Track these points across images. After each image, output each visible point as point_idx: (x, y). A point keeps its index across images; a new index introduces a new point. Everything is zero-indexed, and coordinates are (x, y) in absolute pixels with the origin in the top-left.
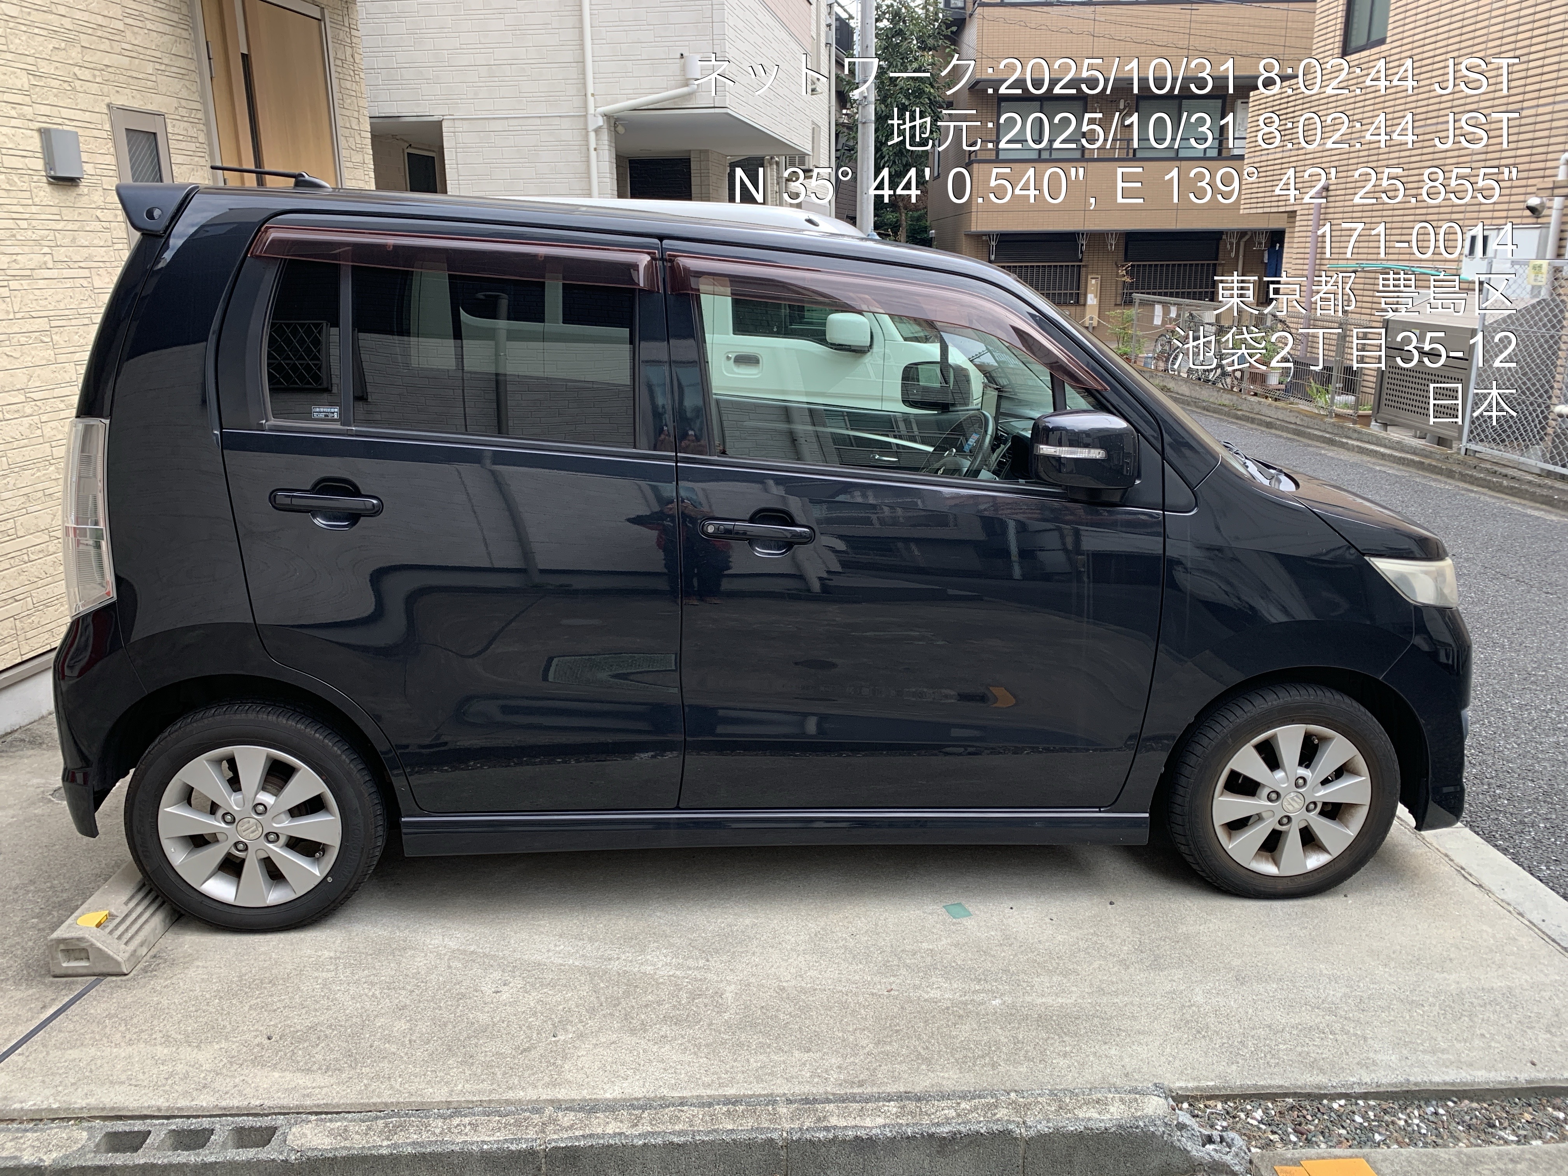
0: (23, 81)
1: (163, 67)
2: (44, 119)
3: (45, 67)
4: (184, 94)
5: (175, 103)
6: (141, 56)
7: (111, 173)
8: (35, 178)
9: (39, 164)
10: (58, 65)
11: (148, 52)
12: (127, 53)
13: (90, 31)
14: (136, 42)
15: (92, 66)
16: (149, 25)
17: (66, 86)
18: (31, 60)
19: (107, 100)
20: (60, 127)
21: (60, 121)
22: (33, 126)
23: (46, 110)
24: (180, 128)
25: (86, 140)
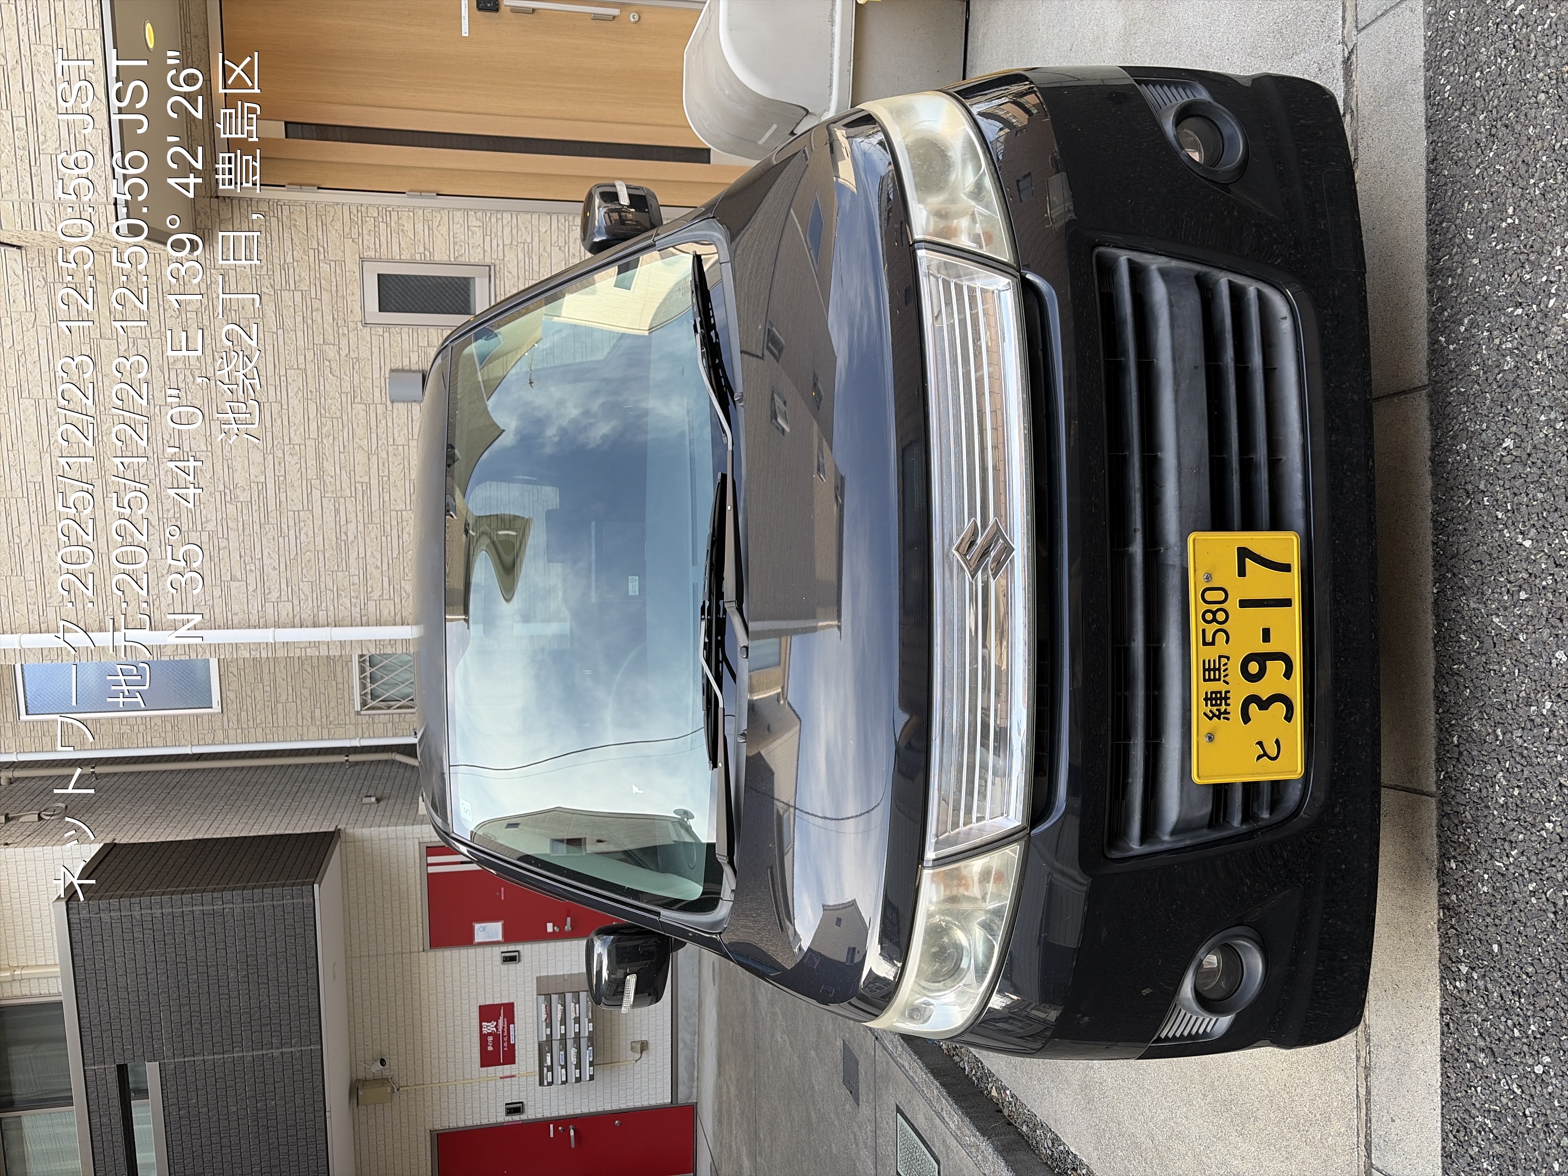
1: (321, 249)
2: (383, 395)
3: (347, 386)
4: (338, 225)
5: (348, 240)
6: (318, 275)
7: (415, 335)
9: (416, 407)
10: (342, 372)
11: (312, 265)
12: (318, 292)
13: (310, 332)
14: (307, 278)
15: (336, 336)
16: (289, 259)
17: (356, 367)
18: (344, 399)
19: (359, 324)
20: (387, 380)
21: (383, 380)
22: (390, 408)
23: (377, 391)
24: (369, 240)
25: (393, 360)
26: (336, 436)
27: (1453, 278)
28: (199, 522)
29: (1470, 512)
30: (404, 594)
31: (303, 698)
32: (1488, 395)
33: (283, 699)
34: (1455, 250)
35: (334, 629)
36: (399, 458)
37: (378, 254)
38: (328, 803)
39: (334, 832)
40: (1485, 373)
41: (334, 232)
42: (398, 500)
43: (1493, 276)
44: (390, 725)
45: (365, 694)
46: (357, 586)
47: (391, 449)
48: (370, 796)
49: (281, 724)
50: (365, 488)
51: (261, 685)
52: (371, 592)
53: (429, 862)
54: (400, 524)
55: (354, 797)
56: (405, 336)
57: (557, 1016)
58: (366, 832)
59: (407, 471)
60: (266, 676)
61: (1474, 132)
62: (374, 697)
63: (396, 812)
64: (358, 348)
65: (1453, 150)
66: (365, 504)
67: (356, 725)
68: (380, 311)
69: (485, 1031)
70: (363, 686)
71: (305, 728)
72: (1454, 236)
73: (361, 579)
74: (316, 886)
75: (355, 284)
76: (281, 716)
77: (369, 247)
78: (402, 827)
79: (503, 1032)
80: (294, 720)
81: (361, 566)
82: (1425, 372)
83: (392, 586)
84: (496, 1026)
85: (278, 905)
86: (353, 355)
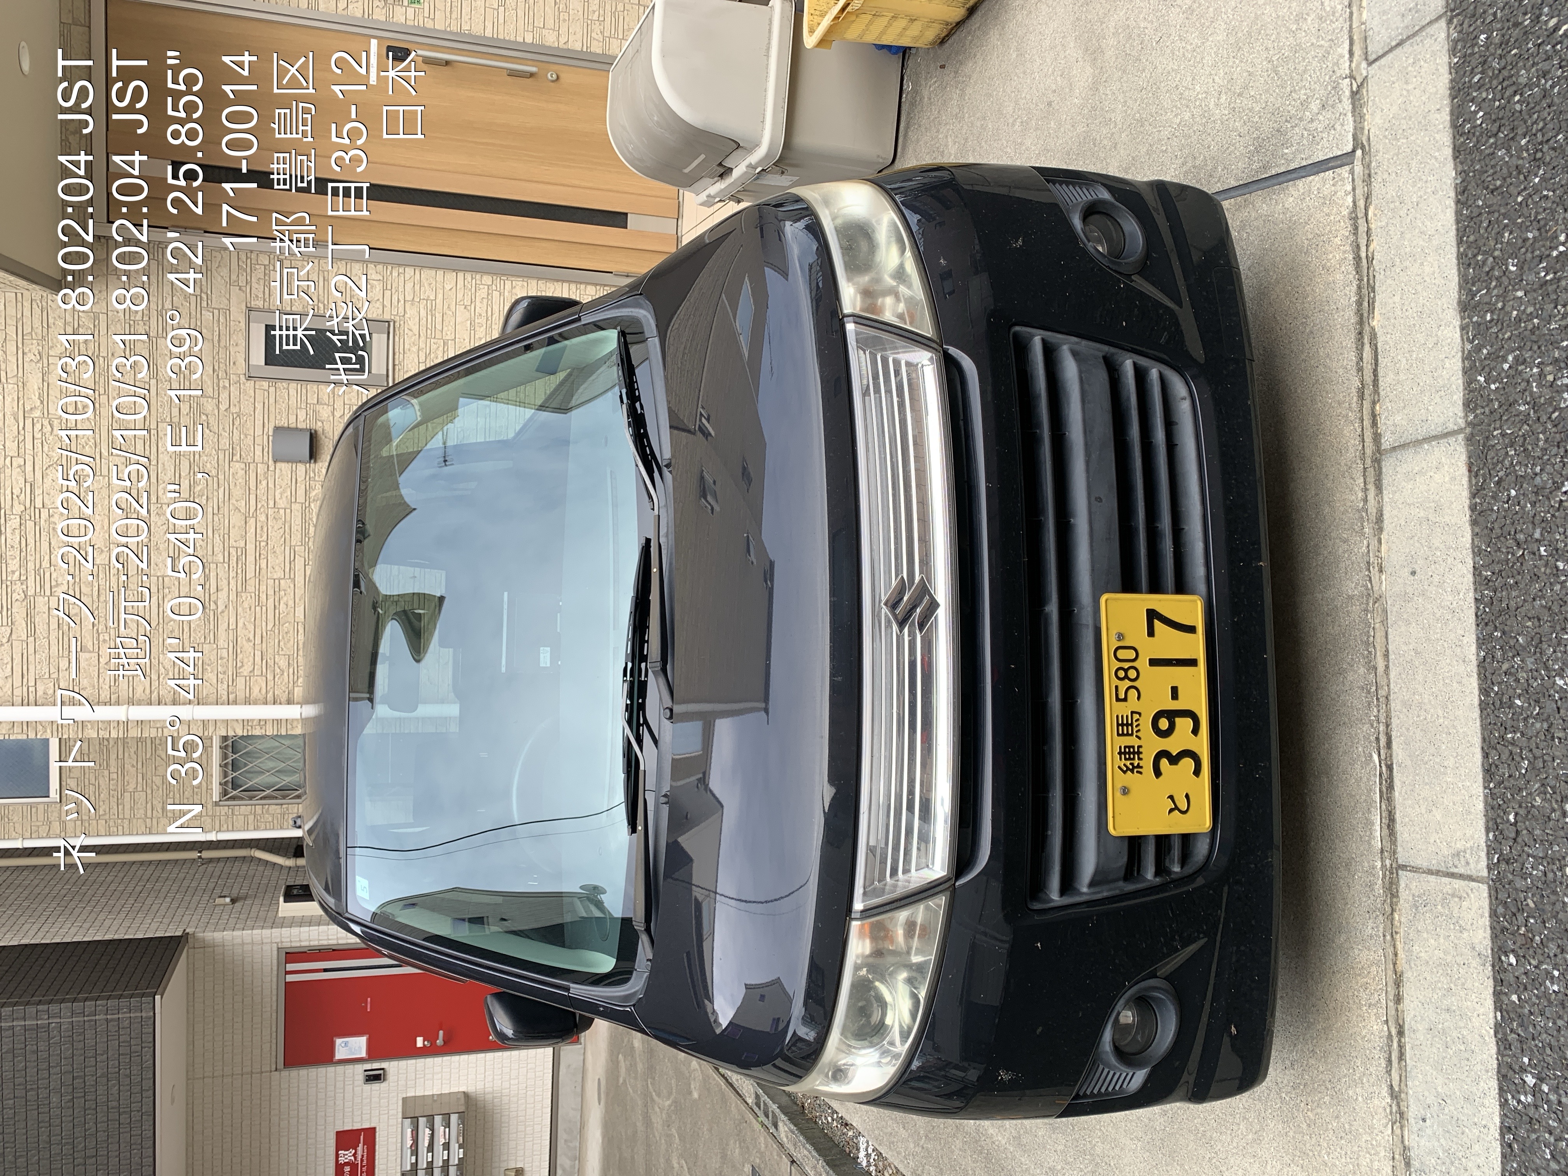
0: (237, 466)
1: (204, 296)
2: (266, 454)
3: (225, 443)
4: (225, 272)
5: (235, 290)
7: (304, 391)
8: (312, 475)
9: (301, 468)
10: (221, 428)
11: (193, 313)
15: (216, 388)
17: (237, 423)
18: (221, 456)
19: (243, 377)
20: (271, 438)
21: (265, 437)
22: (272, 468)
23: (259, 450)
24: (258, 288)
25: (278, 417)
26: (210, 496)
27: (1492, 313)
28: (47, 586)
29: (1522, 564)
30: (277, 670)
31: (155, 787)
32: (1541, 436)
33: (131, 787)
34: (1494, 284)
35: (197, 707)
36: (280, 522)
37: (266, 304)
38: (175, 904)
39: (182, 936)
40: (1534, 412)
41: (220, 278)
42: (277, 568)
43: (1542, 310)
44: (251, 817)
45: (226, 783)
46: (225, 660)
47: (270, 512)
48: (225, 897)
49: (127, 816)
50: (239, 553)
51: (106, 773)
52: (240, 668)
53: (287, 970)
54: (277, 594)
55: (206, 897)
56: (293, 392)
57: (424, 1142)
58: (218, 936)
59: (288, 537)
60: (113, 762)
61: (1514, 159)
62: (235, 785)
63: (253, 914)
64: (239, 402)
65: (1490, 179)
66: (239, 571)
67: (213, 816)
68: (266, 364)
69: (342, 1160)
70: (225, 775)
71: (155, 821)
72: (1492, 269)
73: (231, 652)
74: (158, 997)
75: (240, 334)
76: (127, 807)
77: (257, 296)
78: (259, 931)
79: (362, 1161)
80: (142, 811)
81: (231, 638)
82: (1461, 414)
83: (264, 661)
84: (354, 1155)
85: (112, 1020)
86: (234, 410)
